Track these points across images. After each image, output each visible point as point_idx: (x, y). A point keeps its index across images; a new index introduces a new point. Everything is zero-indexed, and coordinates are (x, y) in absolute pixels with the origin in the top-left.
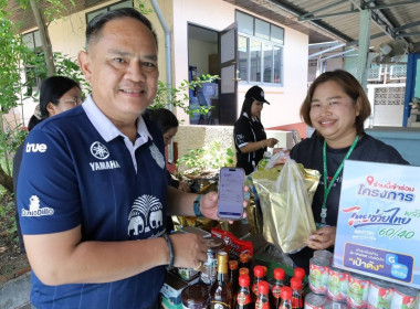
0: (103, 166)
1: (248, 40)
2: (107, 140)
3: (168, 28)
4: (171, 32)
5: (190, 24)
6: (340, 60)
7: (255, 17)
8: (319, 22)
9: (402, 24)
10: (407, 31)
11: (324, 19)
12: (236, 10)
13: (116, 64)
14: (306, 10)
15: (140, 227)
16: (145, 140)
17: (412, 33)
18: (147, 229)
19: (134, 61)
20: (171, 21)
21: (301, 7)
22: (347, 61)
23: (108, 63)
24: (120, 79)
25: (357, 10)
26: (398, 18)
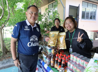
0: (26, 30)
1: (86, 8)
2: (28, 25)
3: (65, 7)
4: (65, 8)
5: (70, 6)
7: (88, 3)
12: (83, 1)
13: (31, 14)
15: (33, 40)
16: (35, 26)
18: (34, 41)
19: (34, 13)
20: (65, 5)
23: (30, 13)
24: (31, 16)
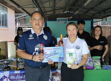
6: (24, 19)
8: (23, 9)
9: (43, 12)
10: (44, 13)
11: (24, 8)
14: (20, 5)
16: (41, 34)
17: (46, 14)
21: (16, 2)
22: (26, 20)
25: (35, 7)
26: (43, 10)
